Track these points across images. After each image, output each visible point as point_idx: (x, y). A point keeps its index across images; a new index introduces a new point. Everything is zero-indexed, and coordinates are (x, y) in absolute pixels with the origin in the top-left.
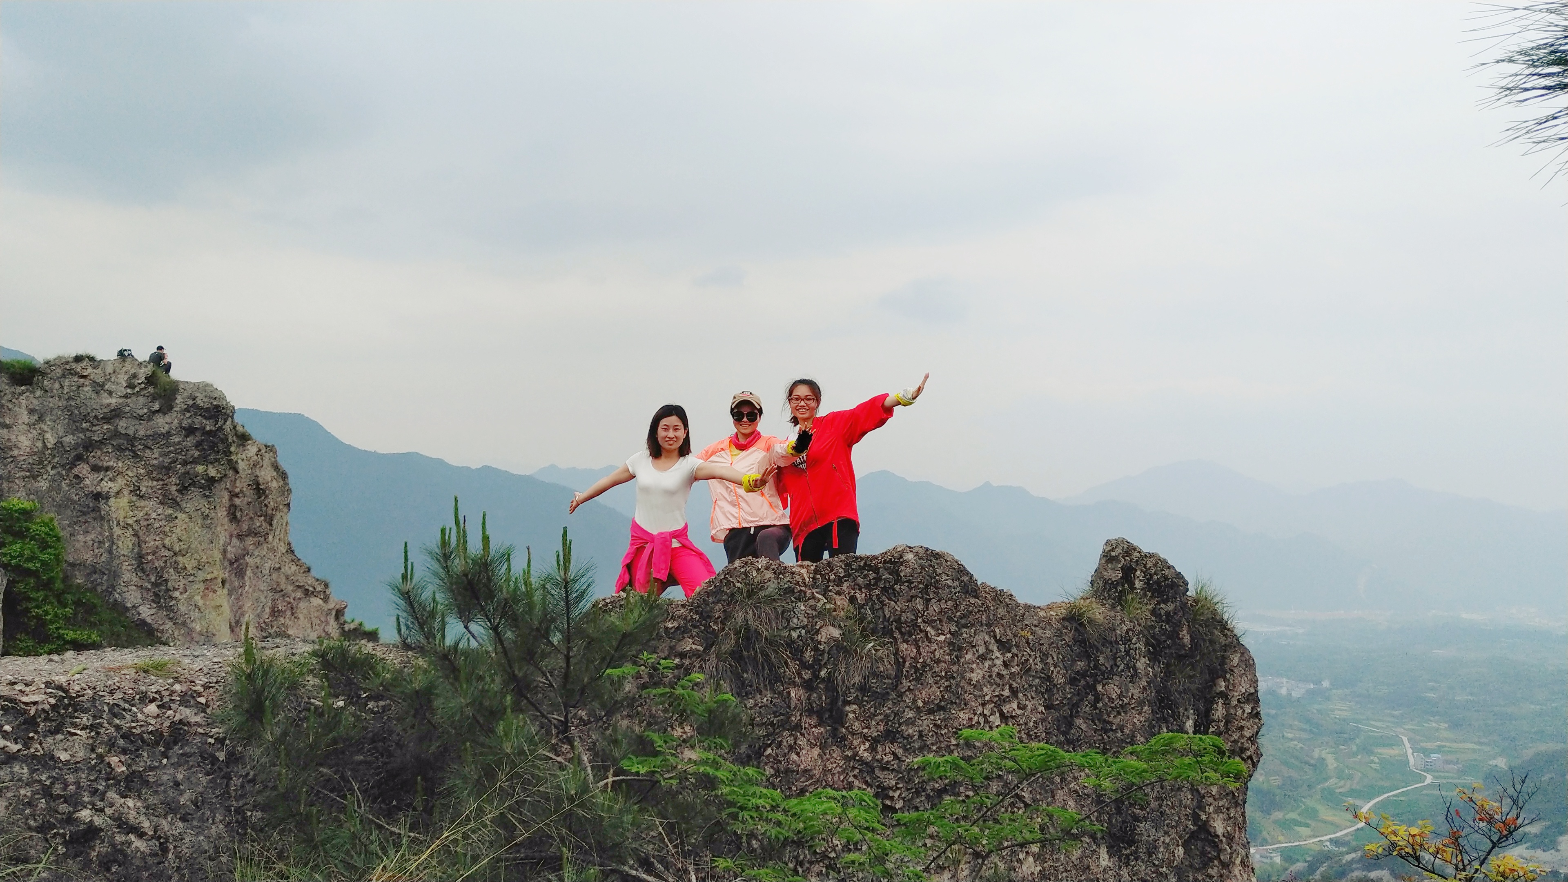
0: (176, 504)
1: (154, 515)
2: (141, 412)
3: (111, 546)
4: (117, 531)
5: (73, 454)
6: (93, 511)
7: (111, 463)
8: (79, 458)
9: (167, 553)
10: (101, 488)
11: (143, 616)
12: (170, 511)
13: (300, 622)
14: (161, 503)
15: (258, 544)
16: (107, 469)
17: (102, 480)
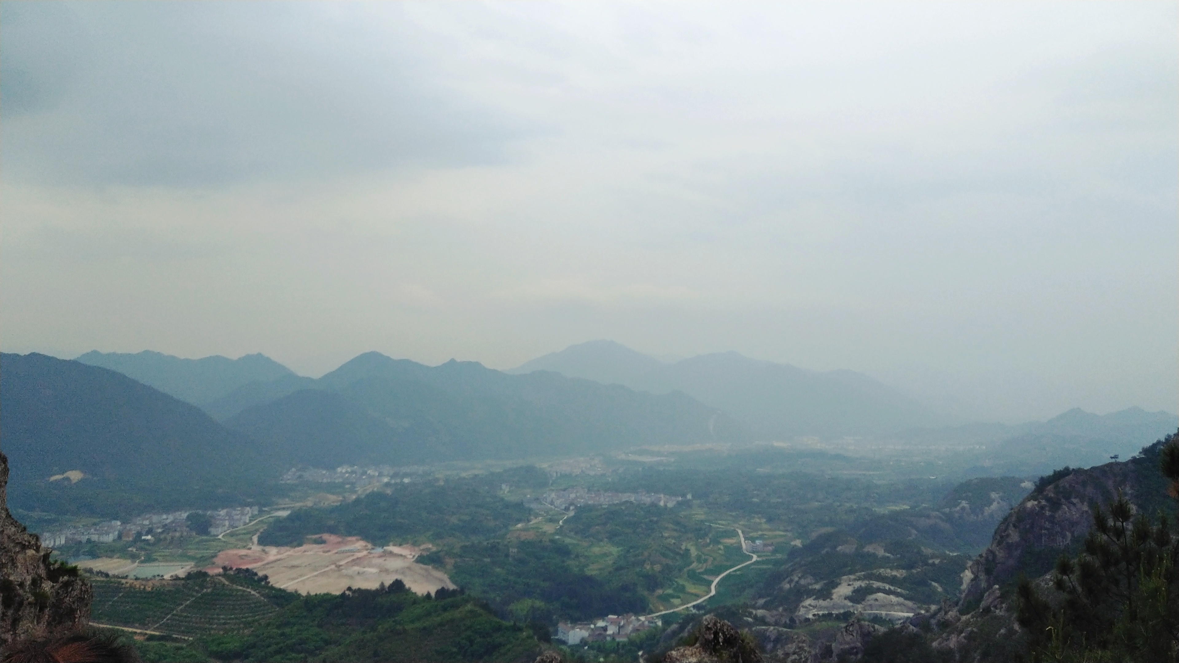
13: (19, 570)
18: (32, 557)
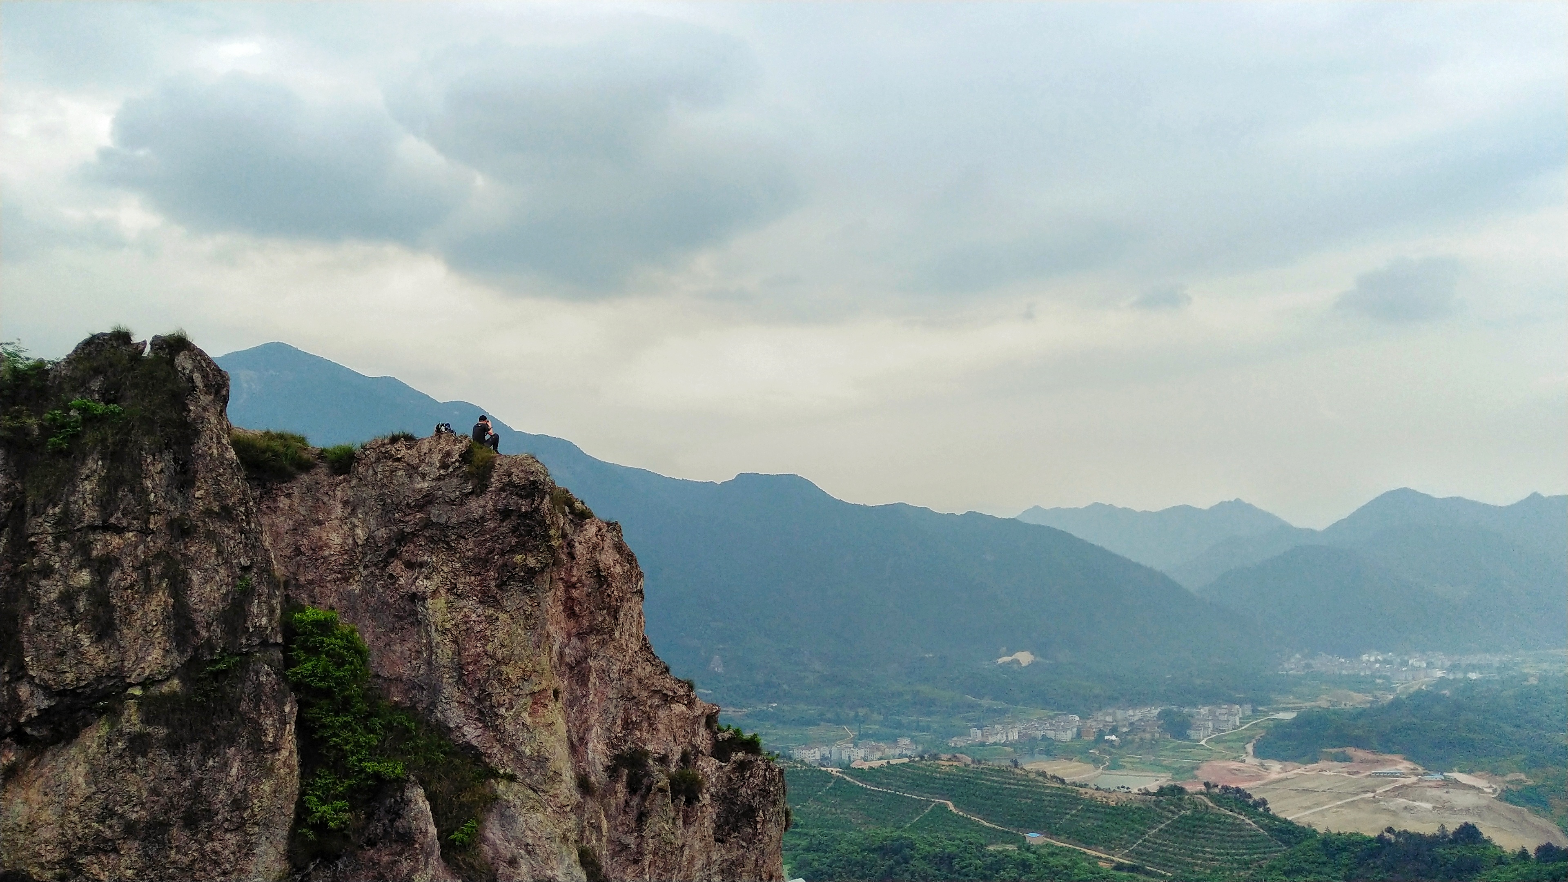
0: (496, 603)
1: (474, 617)
2: (453, 496)
3: (430, 657)
4: (437, 638)
5: (386, 549)
6: (410, 615)
7: (426, 558)
8: (393, 554)
9: (490, 662)
10: (417, 589)
11: (469, 737)
12: (490, 612)
13: (660, 735)
14: (481, 602)
15: (603, 643)
16: (421, 565)
17: (417, 578)
18: (681, 717)
